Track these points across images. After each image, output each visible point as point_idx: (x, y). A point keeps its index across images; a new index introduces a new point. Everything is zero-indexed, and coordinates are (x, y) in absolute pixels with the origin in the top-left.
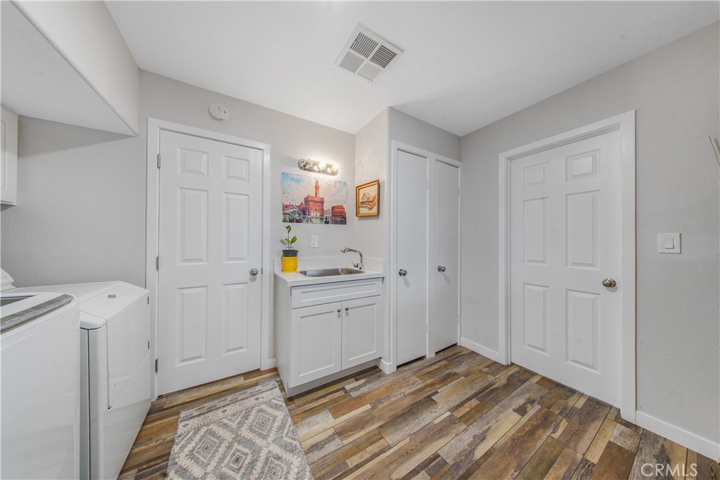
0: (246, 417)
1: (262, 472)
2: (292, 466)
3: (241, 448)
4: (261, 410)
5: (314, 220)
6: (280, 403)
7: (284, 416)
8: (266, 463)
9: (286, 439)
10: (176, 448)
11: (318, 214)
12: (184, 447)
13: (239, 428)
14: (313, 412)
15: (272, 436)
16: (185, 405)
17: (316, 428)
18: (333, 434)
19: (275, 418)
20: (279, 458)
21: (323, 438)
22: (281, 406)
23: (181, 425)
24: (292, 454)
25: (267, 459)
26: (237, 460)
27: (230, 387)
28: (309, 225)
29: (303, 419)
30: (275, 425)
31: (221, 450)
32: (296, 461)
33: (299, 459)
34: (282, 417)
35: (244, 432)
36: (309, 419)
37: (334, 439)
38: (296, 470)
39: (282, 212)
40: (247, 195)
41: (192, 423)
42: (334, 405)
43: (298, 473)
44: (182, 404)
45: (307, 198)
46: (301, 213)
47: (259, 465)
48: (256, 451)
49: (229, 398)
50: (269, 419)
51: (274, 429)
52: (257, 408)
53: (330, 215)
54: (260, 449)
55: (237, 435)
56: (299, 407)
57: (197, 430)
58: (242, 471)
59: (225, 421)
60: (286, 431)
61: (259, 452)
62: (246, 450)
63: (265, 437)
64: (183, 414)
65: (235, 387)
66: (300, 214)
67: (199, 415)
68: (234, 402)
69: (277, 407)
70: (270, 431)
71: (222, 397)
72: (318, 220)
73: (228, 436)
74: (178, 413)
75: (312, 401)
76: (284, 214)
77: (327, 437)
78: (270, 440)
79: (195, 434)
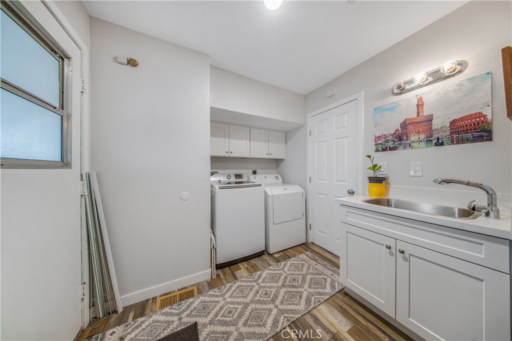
0: (317, 274)
1: (291, 292)
2: (298, 306)
3: (300, 279)
4: (326, 279)
5: (414, 145)
6: (337, 288)
7: (328, 293)
8: (296, 292)
9: (313, 298)
10: (293, 258)
11: (422, 137)
12: (294, 260)
13: (310, 274)
14: (344, 313)
15: (312, 290)
16: (313, 251)
17: (330, 317)
18: (331, 332)
19: (325, 288)
20: (300, 298)
21: (324, 324)
22: (335, 289)
23: (303, 255)
24: (305, 304)
25: (298, 292)
26: (294, 280)
27: (333, 260)
28: (408, 151)
29: (334, 306)
30: (320, 290)
31: (297, 272)
32: (302, 307)
33: (303, 309)
34: (327, 292)
35: (309, 277)
36: (335, 311)
37: (328, 334)
38: (296, 308)
39: (374, 143)
40: (347, 137)
41: (305, 257)
42: (363, 331)
43: (295, 310)
44: (313, 250)
45: (405, 122)
46: (395, 140)
47: (294, 290)
48: (301, 286)
49: (325, 263)
50: (322, 285)
51: (317, 290)
52: (326, 277)
53: (448, 133)
54: (303, 287)
55: (306, 275)
56: (343, 301)
57: (303, 260)
58: (290, 284)
59: (311, 267)
60: (319, 297)
61: (301, 287)
62: (300, 282)
63: (310, 287)
64: (308, 253)
65: (334, 262)
66: (394, 142)
67: (309, 257)
68: (325, 266)
69: (333, 287)
70: (314, 288)
71: (324, 259)
72: (423, 144)
73: (304, 271)
74: (307, 251)
75: (354, 309)
76: (377, 144)
77: (327, 326)
78: (309, 290)
79: (301, 261)
